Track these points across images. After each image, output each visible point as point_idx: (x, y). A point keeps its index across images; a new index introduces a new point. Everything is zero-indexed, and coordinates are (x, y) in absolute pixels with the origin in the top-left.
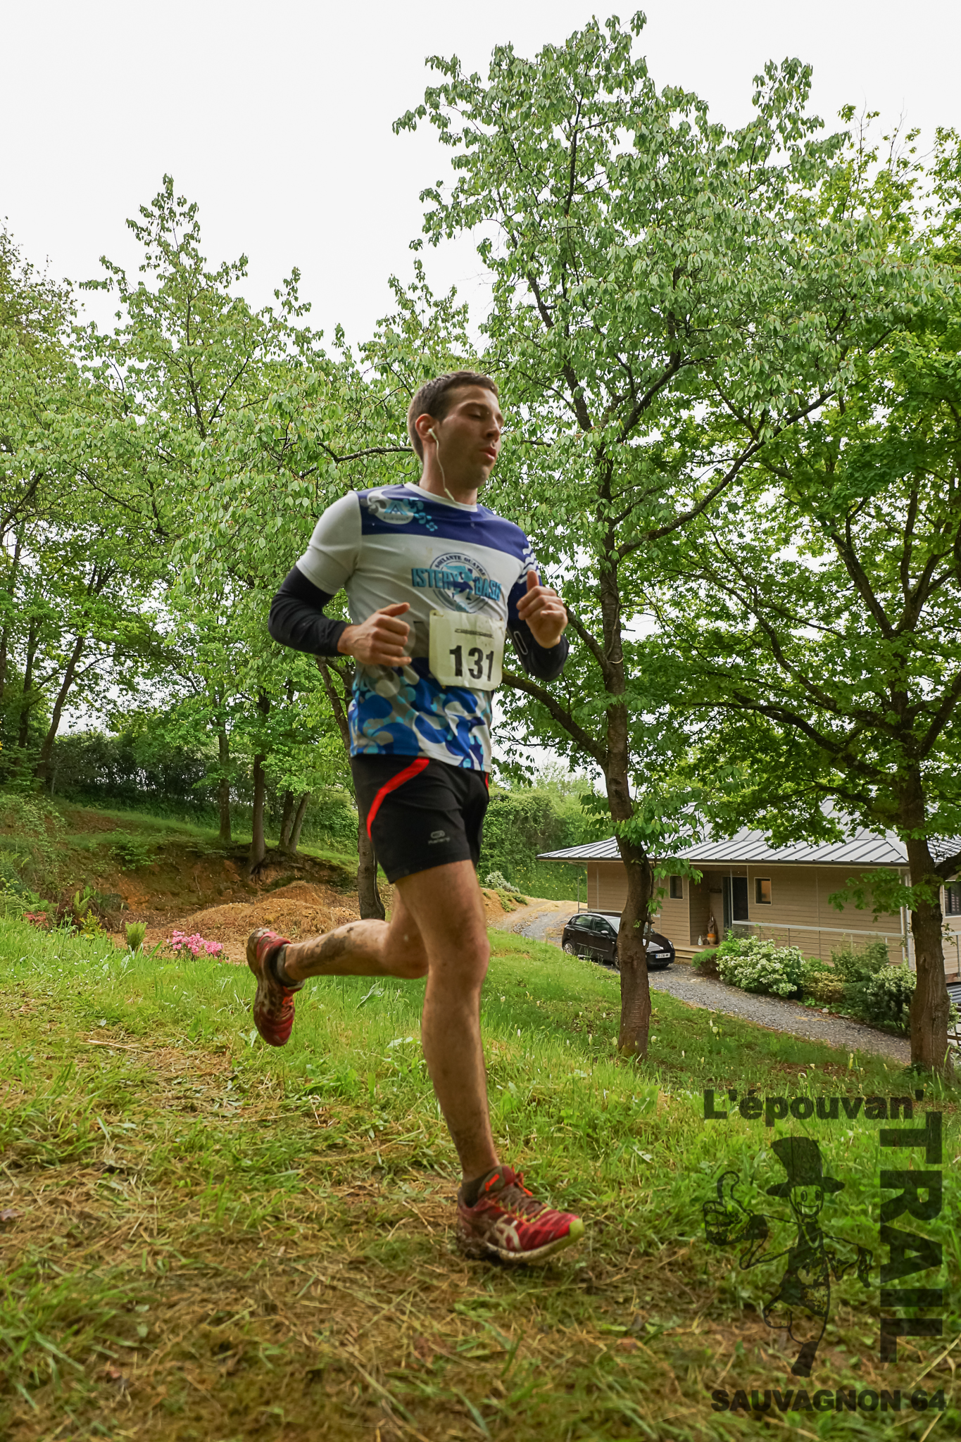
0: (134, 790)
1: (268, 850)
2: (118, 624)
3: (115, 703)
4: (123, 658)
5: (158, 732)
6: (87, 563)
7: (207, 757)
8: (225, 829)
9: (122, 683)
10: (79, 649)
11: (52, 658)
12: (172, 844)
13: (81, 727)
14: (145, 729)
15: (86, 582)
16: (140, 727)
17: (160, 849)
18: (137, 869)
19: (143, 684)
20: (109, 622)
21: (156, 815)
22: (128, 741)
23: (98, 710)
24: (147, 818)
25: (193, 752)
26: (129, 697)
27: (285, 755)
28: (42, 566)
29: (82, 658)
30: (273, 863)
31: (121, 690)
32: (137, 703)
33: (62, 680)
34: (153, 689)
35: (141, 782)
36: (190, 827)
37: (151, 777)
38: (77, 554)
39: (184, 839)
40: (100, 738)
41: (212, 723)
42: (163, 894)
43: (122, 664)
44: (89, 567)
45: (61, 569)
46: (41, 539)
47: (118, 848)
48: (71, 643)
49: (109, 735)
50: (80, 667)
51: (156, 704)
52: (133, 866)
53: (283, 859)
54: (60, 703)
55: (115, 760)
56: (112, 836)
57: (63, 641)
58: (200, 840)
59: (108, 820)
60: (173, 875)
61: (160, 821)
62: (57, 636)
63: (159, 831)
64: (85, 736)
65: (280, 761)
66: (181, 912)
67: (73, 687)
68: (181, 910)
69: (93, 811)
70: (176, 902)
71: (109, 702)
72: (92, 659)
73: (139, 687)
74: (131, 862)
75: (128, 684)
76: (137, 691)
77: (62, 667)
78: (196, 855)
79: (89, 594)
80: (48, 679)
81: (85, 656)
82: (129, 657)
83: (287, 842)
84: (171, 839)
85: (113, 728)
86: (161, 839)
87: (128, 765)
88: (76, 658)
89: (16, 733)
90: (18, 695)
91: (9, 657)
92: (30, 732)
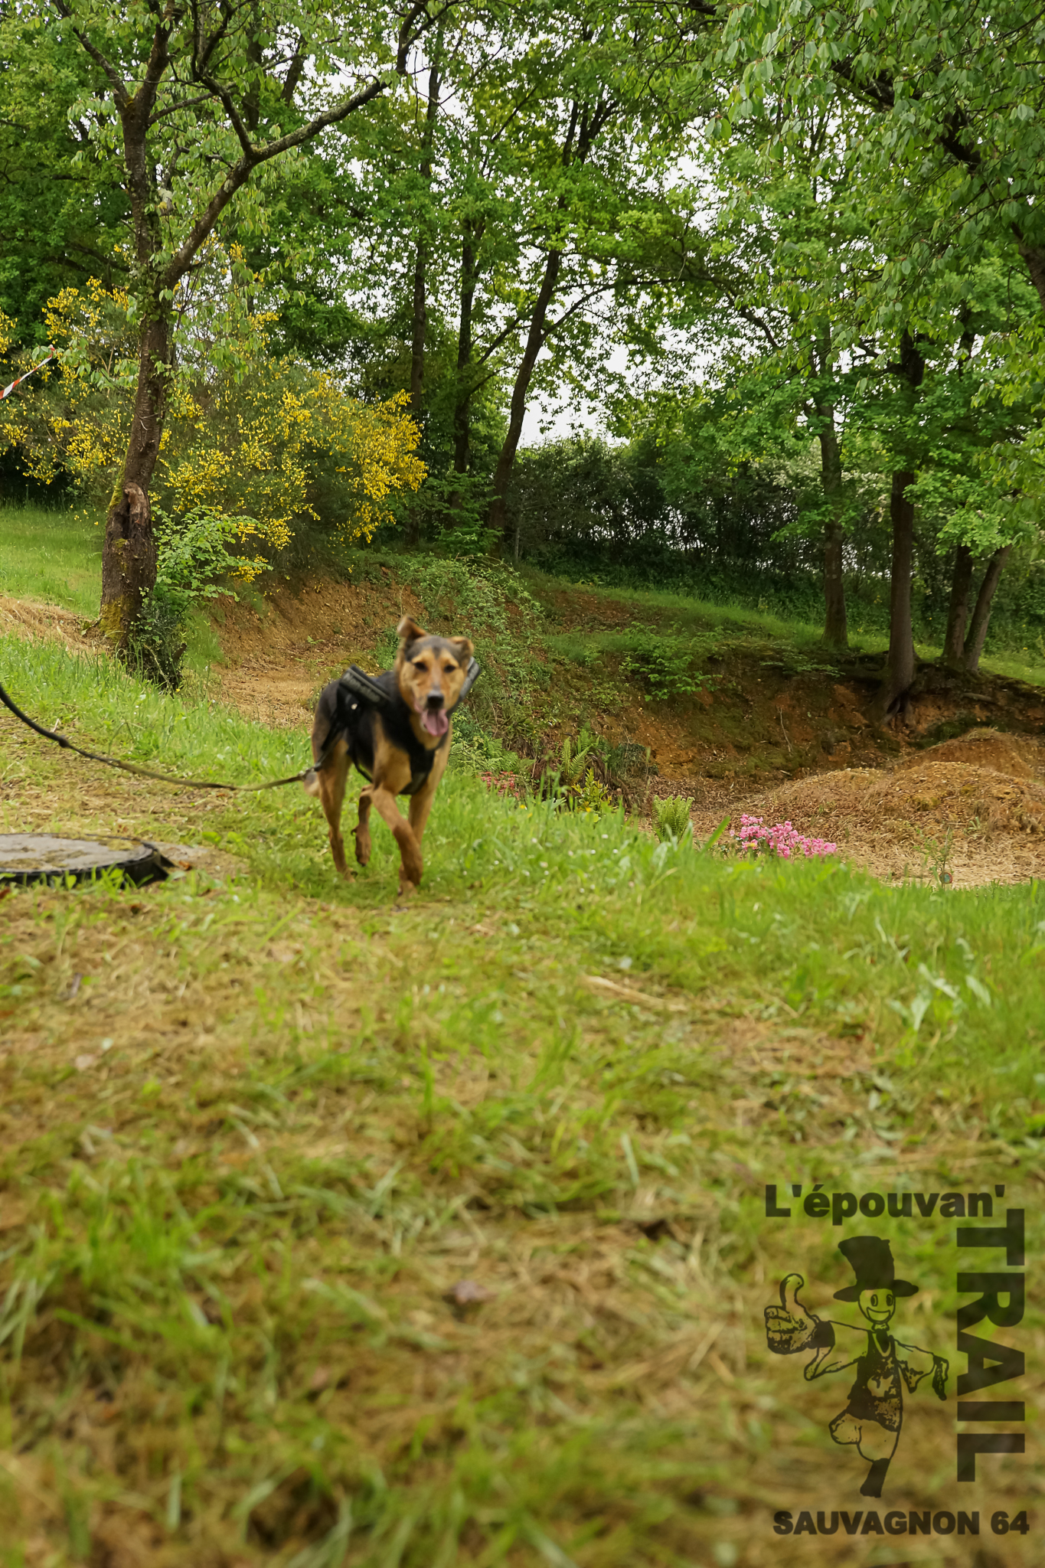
0: (660, 550)
1: (921, 666)
2: (623, 218)
3: (620, 379)
4: (633, 291)
5: (703, 433)
6: (559, 101)
7: (800, 481)
8: (836, 624)
9: (634, 339)
10: (552, 277)
11: (506, 299)
12: (735, 652)
13: (561, 432)
14: (679, 429)
15: (560, 140)
16: (670, 426)
17: (712, 661)
18: (673, 700)
19: (673, 339)
20: (604, 216)
21: (705, 597)
22: (648, 454)
23: (592, 396)
24: (689, 603)
25: (770, 472)
26: (648, 366)
27: (956, 470)
28: (478, 116)
29: (559, 295)
30: (930, 692)
31: (632, 354)
32: (662, 378)
33: (524, 341)
34: (691, 348)
35: (673, 536)
36: (769, 620)
37: (693, 525)
38: (540, 83)
39: (757, 642)
40: (596, 450)
41: (807, 410)
42: (721, 747)
43: (632, 302)
44: (563, 108)
45: (512, 118)
46: (473, 59)
47: (636, 659)
48: (537, 267)
49: (614, 443)
50: (555, 313)
51: (698, 377)
52: (663, 694)
53: (950, 683)
54: (522, 386)
55: (625, 493)
56: (625, 637)
57: (523, 264)
58: (787, 645)
59: (617, 607)
60: (737, 712)
61: (710, 609)
62: (511, 253)
63: (710, 626)
64: (570, 449)
65: (945, 483)
66: (754, 782)
67: (544, 354)
68: (755, 779)
69: (589, 589)
70: (747, 762)
71: (613, 378)
72: (576, 295)
73: (666, 345)
74: (659, 685)
75: (645, 342)
76: (662, 353)
77: (522, 316)
78: (780, 674)
79: (565, 162)
80: (499, 341)
81: (565, 291)
82: (645, 285)
83: (959, 650)
84: (733, 643)
85: (619, 428)
86: (713, 642)
87: (650, 502)
88: (547, 297)
89: (450, 447)
90: (450, 374)
91: (430, 301)
92: (473, 443)
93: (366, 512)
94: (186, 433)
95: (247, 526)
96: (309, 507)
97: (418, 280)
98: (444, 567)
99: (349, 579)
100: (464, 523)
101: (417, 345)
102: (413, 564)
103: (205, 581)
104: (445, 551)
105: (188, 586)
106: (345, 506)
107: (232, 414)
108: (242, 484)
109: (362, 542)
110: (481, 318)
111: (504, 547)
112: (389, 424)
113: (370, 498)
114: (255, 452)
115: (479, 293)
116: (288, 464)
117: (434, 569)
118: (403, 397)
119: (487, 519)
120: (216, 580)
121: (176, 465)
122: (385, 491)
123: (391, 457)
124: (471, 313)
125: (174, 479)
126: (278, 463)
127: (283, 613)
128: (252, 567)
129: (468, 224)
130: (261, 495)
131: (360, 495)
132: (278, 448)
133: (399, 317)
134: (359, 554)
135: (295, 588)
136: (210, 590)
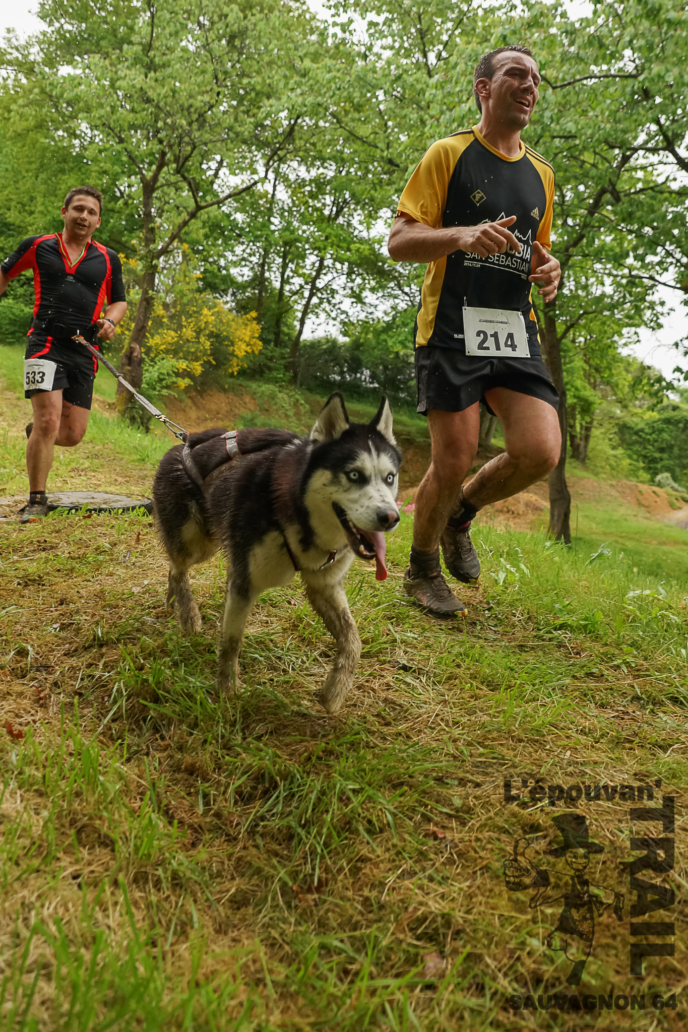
0: (359, 386)
2: (352, 246)
3: (346, 313)
4: (354, 276)
5: (381, 338)
6: (327, 197)
9: (353, 297)
10: (320, 269)
11: (299, 276)
13: (320, 334)
14: (370, 336)
15: (327, 212)
16: (367, 334)
19: (369, 297)
20: (344, 245)
22: (357, 345)
23: (334, 319)
26: (358, 308)
28: (292, 200)
29: (322, 276)
31: (352, 303)
32: (365, 314)
33: (307, 294)
34: (377, 302)
35: (365, 381)
37: (374, 377)
38: (319, 189)
39: (399, 428)
40: (334, 342)
43: (353, 281)
44: (329, 200)
45: (307, 202)
46: (292, 177)
48: (314, 264)
49: (342, 340)
50: (320, 284)
54: (305, 313)
55: (346, 361)
58: (412, 430)
62: (303, 257)
64: (324, 341)
67: (315, 300)
71: (343, 312)
72: (330, 276)
73: (366, 301)
75: (358, 298)
76: (364, 303)
77: (306, 283)
78: (409, 442)
79: (329, 222)
80: (296, 293)
81: (325, 274)
82: (358, 275)
85: (345, 334)
87: (356, 365)
88: (317, 276)
89: (271, 337)
90: (274, 306)
91: (267, 274)
92: (282, 336)
93: (235, 361)
94: (159, 323)
95: (183, 365)
96: (211, 359)
97: (262, 265)
98: (267, 388)
99: (225, 391)
100: (277, 369)
101: (260, 293)
102: (254, 386)
103: (163, 387)
104: (268, 381)
105: (155, 389)
106: (226, 359)
107: (180, 316)
108: (182, 346)
109: (232, 375)
110: (289, 283)
111: (293, 380)
112: (246, 325)
113: (237, 356)
114: (188, 333)
115: (288, 272)
116: (202, 339)
117: (263, 388)
118: (254, 314)
119: (287, 368)
120: (167, 387)
121: (152, 336)
122: (243, 353)
123: (247, 339)
124: (284, 281)
125: (151, 342)
126: (198, 338)
127: (195, 403)
128: (184, 383)
129: (286, 244)
130: (189, 352)
131: (233, 354)
132: (199, 332)
133: (253, 280)
134: (231, 380)
135: (201, 393)
136: (165, 392)
